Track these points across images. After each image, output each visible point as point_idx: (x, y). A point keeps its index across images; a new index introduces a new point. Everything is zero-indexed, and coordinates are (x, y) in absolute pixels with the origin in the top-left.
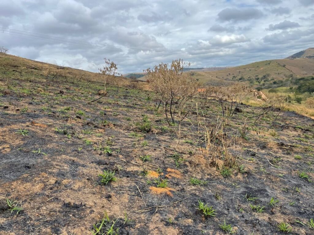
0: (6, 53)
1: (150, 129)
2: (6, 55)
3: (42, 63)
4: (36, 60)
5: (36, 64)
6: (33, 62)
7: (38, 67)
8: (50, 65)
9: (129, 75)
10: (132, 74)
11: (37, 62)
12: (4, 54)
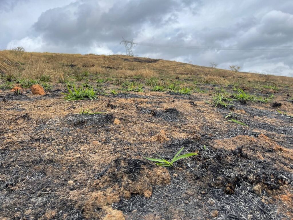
2: (216, 69)
8: (252, 74)
11: (241, 72)
12: (214, 69)
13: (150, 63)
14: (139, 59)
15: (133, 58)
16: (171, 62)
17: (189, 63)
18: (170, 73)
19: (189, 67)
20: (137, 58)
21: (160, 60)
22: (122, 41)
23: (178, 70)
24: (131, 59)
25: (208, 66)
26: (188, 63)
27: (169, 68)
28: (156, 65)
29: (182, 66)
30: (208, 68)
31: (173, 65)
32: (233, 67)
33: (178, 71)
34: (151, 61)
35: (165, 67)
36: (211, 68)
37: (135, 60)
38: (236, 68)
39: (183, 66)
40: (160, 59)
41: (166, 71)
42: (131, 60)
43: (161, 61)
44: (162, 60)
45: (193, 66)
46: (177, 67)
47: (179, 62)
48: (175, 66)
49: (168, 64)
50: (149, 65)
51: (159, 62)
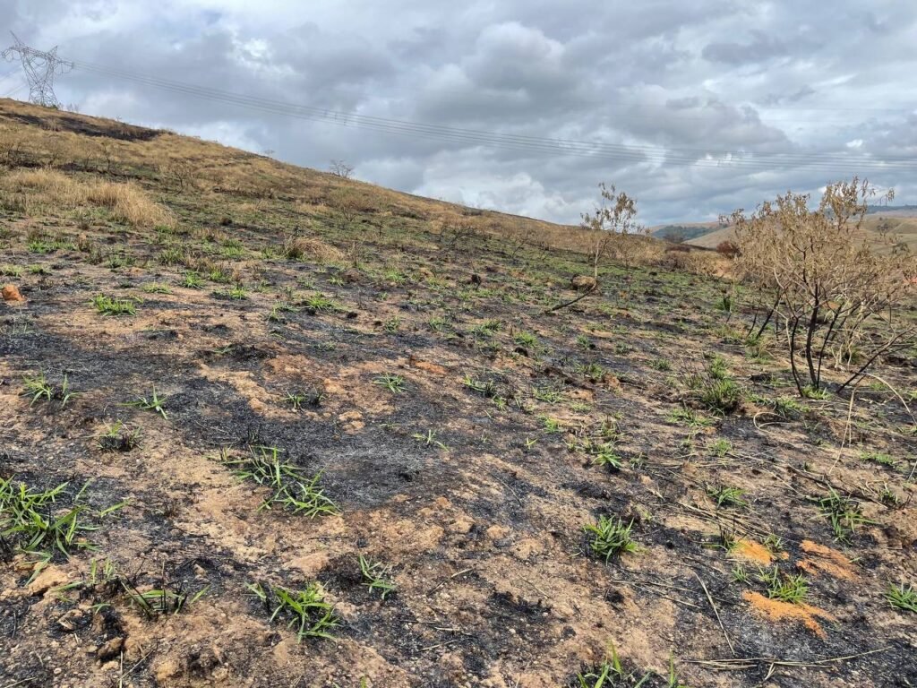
0: (348, 177)
1: (735, 404)
2: (348, 182)
3: (428, 200)
4: (415, 193)
5: (414, 202)
6: (407, 198)
7: (419, 212)
8: (447, 205)
9: (661, 230)
10: (672, 226)
11: (417, 198)
12: (343, 179)
13: (126, 142)
14: (82, 122)
15: (59, 115)
16: (203, 143)
17: (266, 155)
19: (266, 168)
20: (73, 117)
21: (163, 132)
22: (12, 48)
23: (230, 174)
24: (52, 118)
25: (325, 170)
26: (261, 153)
28: (148, 149)
29: (242, 161)
30: (325, 176)
31: (213, 157)
34: (129, 134)
35: (183, 160)
36: (334, 177)
37: (66, 122)
39: (247, 164)
40: (165, 129)
42: (52, 123)
43: (167, 136)
44: (170, 134)
45: (279, 166)
46: (227, 165)
47: (233, 149)
48: (219, 161)
49: (197, 152)
50: (123, 147)
51: (161, 141)
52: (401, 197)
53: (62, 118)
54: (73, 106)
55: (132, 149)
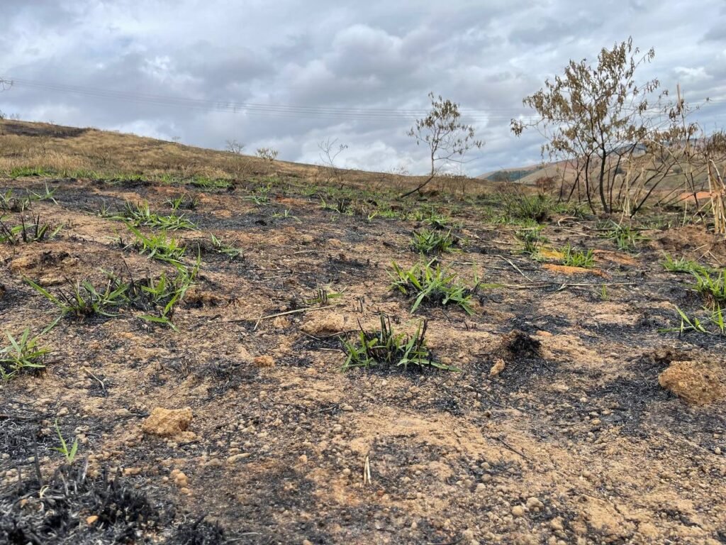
0: (240, 153)
2: (241, 156)
3: (307, 166)
4: (295, 162)
5: (295, 168)
9: (491, 176)
10: (499, 172)
12: (237, 155)
13: (60, 139)
14: (22, 127)
15: (3, 123)
16: (122, 136)
17: (174, 141)
18: (122, 165)
19: (174, 150)
20: (15, 123)
21: (89, 129)
23: (145, 157)
25: (222, 149)
26: (170, 140)
27: (118, 153)
28: (78, 143)
29: (155, 146)
30: (222, 153)
31: (131, 146)
32: (265, 152)
33: (143, 159)
34: (61, 132)
35: (107, 149)
36: (229, 154)
37: (9, 128)
38: (269, 153)
39: (159, 149)
40: (90, 127)
41: (110, 160)
43: (91, 132)
44: (95, 130)
45: (184, 148)
46: (142, 151)
47: (146, 138)
48: (136, 148)
49: (117, 143)
50: (58, 143)
51: (89, 136)
52: (284, 165)
53: (6, 125)
54: (15, 116)
55: (65, 144)
